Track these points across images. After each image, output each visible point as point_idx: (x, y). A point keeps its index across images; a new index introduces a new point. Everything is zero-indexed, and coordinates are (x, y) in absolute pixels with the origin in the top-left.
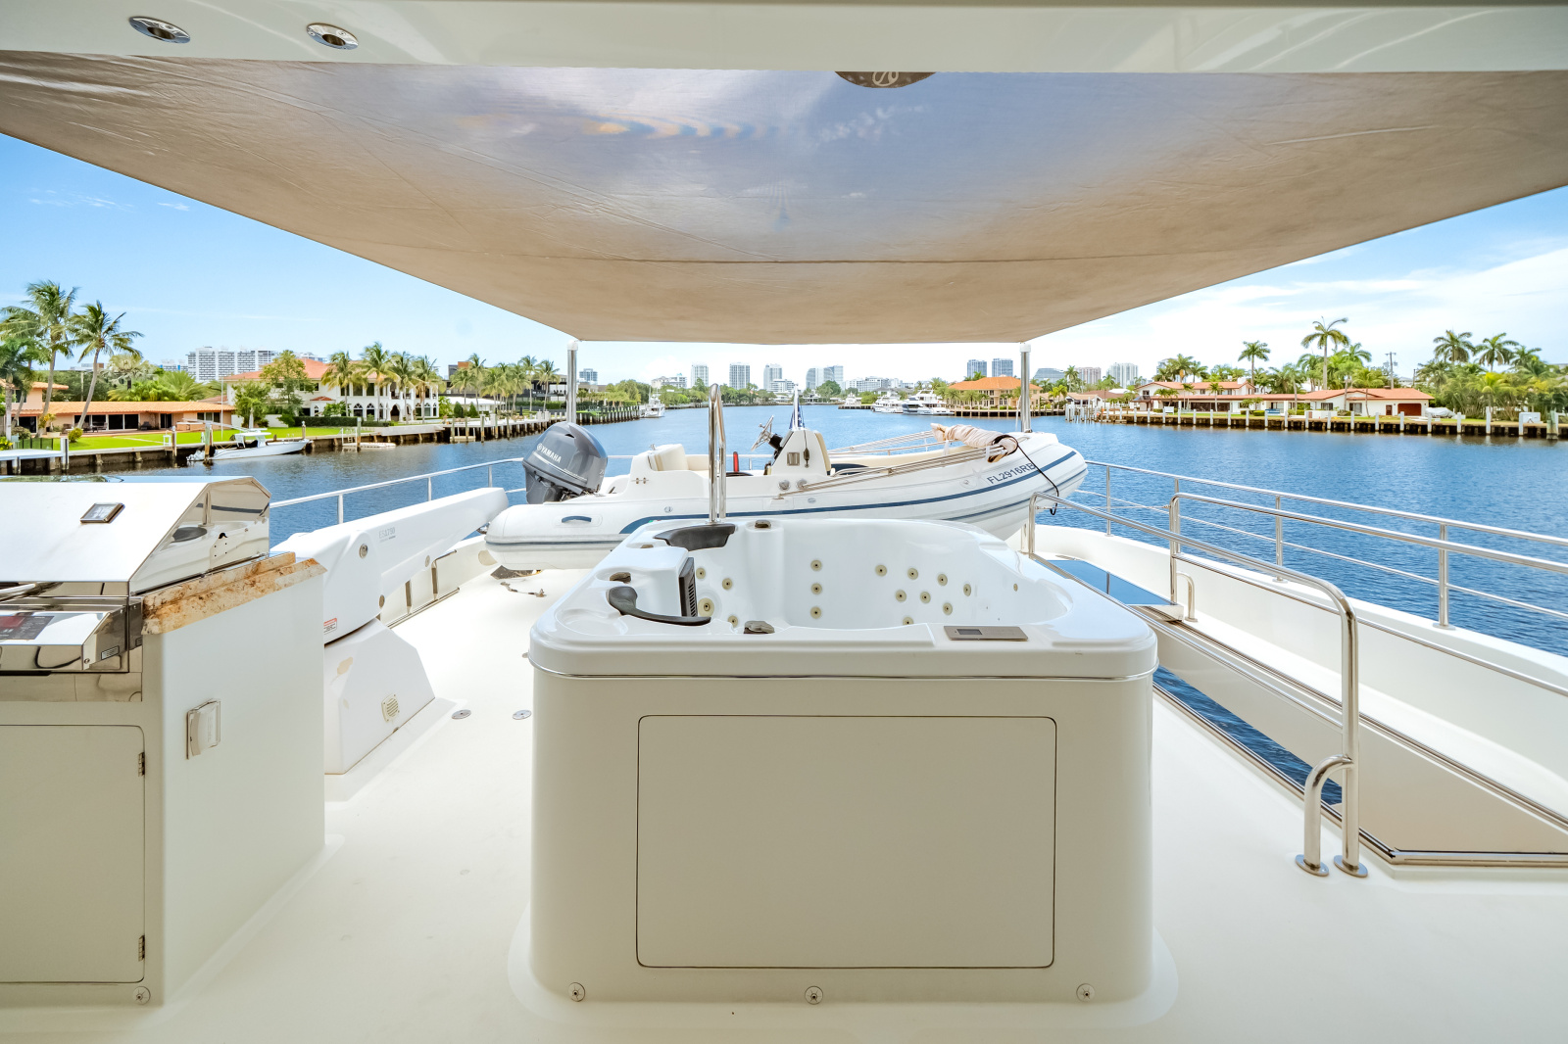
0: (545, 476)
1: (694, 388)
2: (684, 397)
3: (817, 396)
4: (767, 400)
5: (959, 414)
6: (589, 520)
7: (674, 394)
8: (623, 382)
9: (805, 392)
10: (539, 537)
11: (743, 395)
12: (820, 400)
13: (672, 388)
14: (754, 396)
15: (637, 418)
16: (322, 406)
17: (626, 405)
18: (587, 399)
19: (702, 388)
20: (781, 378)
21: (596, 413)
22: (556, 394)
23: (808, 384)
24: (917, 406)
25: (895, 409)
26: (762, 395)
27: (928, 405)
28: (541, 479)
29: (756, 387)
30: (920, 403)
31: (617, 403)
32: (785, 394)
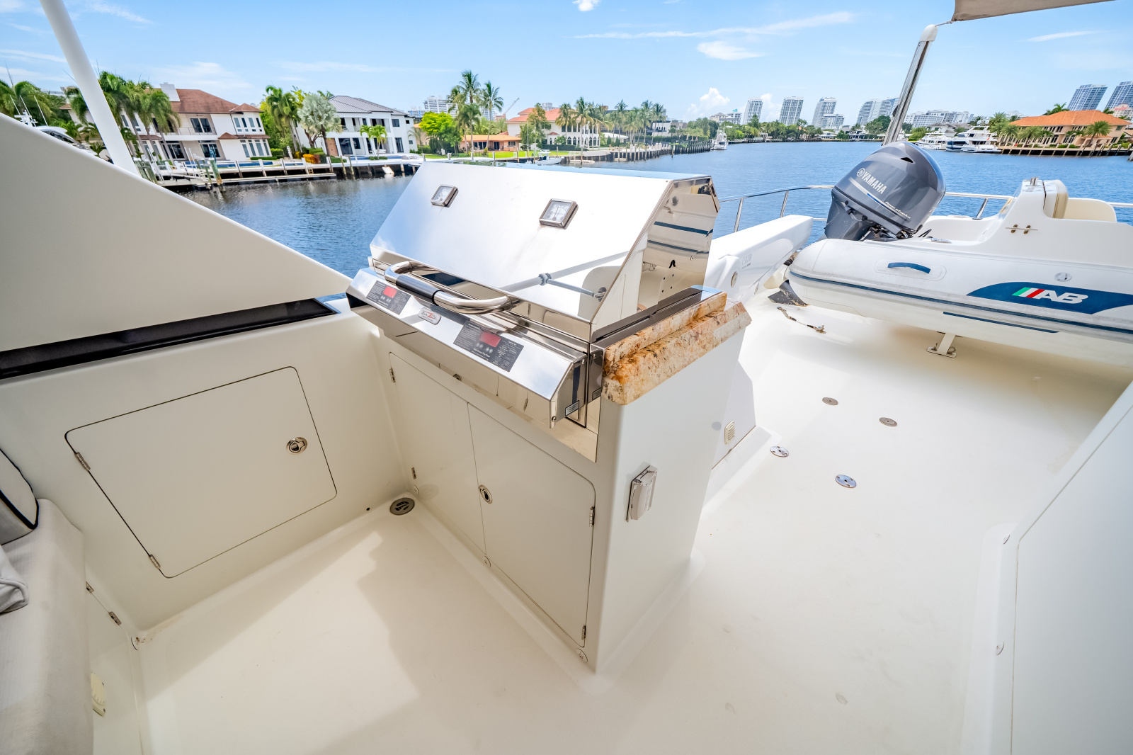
0: (856, 207)
1: (750, 125)
2: (741, 132)
3: (864, 132)
4: (813, 136)
5: (1006, 152)
6: (927, 270)
7: (733, 131)
8: (699, 119)
9: (853, 129)
10: (855, 279)
11: (791, 132)
12: (866, 137)
13: (731, 125)
14: (802, 132)
15: (709, 150)
16: (553, 138)
17: (701, 139)
18: (675, 134)
19: (756, 124)
20: (832, 112)
21: (685, 145)
22: (658, 130)
23: (860, 119)
24: (964, 143)
25: (940, 146)
26: (809, 131)
27: (975, 143)
28: (852, 211)
29: (805, 123)
30: (967, 139)
31: (695, 138)
32: (832, 131)
